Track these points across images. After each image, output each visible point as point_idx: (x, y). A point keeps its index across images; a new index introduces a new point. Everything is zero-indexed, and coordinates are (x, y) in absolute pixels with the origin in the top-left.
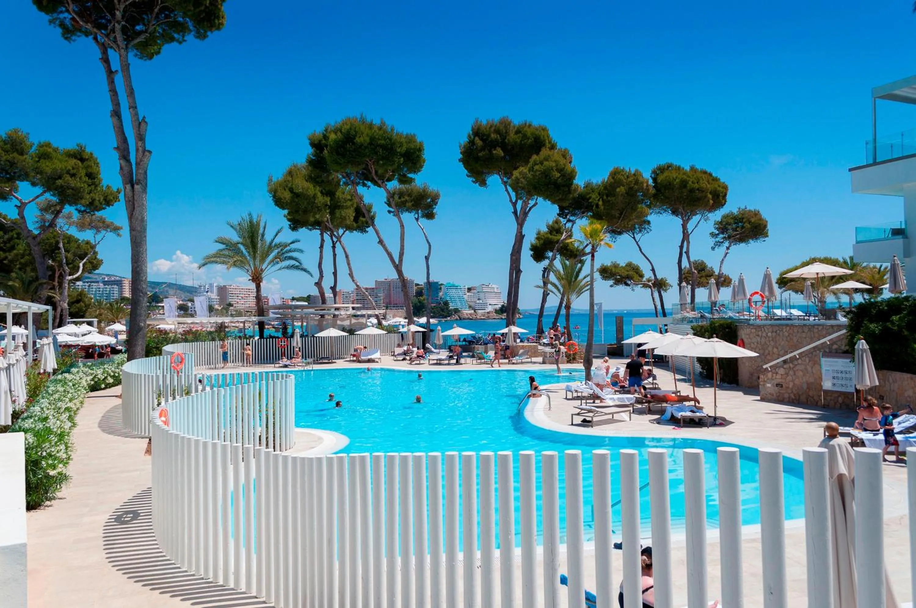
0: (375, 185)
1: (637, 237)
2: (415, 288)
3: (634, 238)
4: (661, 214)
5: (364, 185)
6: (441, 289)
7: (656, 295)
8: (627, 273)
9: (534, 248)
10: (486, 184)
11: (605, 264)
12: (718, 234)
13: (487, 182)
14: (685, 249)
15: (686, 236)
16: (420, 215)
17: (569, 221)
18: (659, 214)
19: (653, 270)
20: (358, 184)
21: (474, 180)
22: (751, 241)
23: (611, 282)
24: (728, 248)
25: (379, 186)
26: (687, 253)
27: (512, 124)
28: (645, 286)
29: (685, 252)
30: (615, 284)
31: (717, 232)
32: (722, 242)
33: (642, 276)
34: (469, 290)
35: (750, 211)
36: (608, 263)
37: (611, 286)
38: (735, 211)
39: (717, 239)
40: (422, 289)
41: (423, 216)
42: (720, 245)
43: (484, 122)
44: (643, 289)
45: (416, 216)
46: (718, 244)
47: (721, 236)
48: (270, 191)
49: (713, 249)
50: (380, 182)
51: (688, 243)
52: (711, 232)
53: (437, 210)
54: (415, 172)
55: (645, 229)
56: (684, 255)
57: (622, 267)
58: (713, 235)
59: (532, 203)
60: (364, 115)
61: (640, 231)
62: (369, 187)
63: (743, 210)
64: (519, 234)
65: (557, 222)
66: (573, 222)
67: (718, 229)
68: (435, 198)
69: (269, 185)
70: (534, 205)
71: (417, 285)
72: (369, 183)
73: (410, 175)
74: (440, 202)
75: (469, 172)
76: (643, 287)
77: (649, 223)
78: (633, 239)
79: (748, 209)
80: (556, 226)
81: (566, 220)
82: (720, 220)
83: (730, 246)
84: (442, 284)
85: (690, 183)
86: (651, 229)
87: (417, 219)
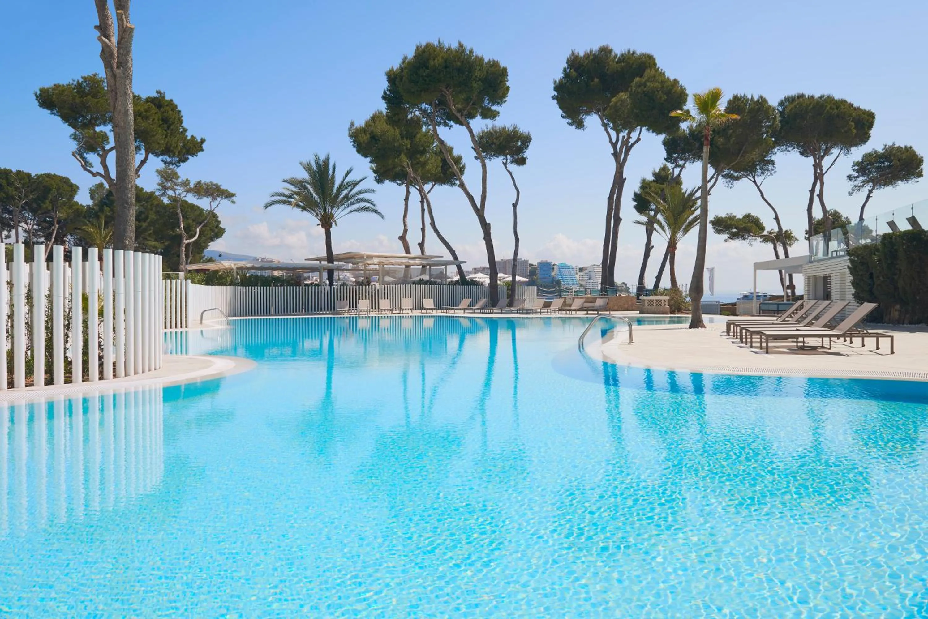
0: (456, 123)
1: (759, 180)
2: (529, 268)
3: (755, 182)
4: (788, 151)
5: (446, 125)
6: (553, 269)
7: (780, 249)
8: (744, 225)
9: (637, 197)
10: (583, 126)
11: (719, 216)
12: (858, 177)
13: (585, 124)
14: (817, 191)
15: (819, 176)
16: (509, 161)
17: (677, 166)
18: (786, 152)
19: (777, 218)
20: (439, 124)
21: (570, 121)
22: (899, 182)
23: (725, 236)
24: (870, 192)
25: (461, 124)
26: (820, 196)
27: (613, 54)
28: (766, 239)
29: (818, 195)
30: (730, 238)
31: (856, 174)
32: (863, 186)
33: (763, 229)
34: (581, 269)
35: (899, 148)
36: (723, 214)
37: (726, 241)
38: (880, 149)
39: (856, 183)
40: (536, 269)
41: (512, 162)
42: (859, 190)
43: (582, 54)
44: (763, 244)
45: (505, 161)
46: (858, 188)
47: (861, 178)
48: (351, 136)
49: (850, 194)
50: (462, 119)
51: (822, 184)
52: (848, 174)
53: (528, 154)
54: (498, 103)
55: (768, 170)
56: (816, 199)
57: (739, 219)
58: (850, 177)
59: (634, 136)
60: (441, 41)
61: (763, 173)
62: (451, 126)
63: (890, 147)
64: (618, 175)
65: (664, 169)
66: (683, 167)
67: (857, 171)
68: (526, 140)
69: (350, 129)
70: (637, 142)
71: (531, 265)
72: (452, 123)
73: (494, 108)
74: (532, 145)
75: (564, 112)
76: (763, 241)
77: (772, 163)
78: (753, 184)
79: (896, 146)
80: (663, 174)
81: (673, 165)
82: (860, 160)
83: (873, 189)
84: (554, 265)
85: (828, 108)
86: (775, 170)
87: (505, 164)
